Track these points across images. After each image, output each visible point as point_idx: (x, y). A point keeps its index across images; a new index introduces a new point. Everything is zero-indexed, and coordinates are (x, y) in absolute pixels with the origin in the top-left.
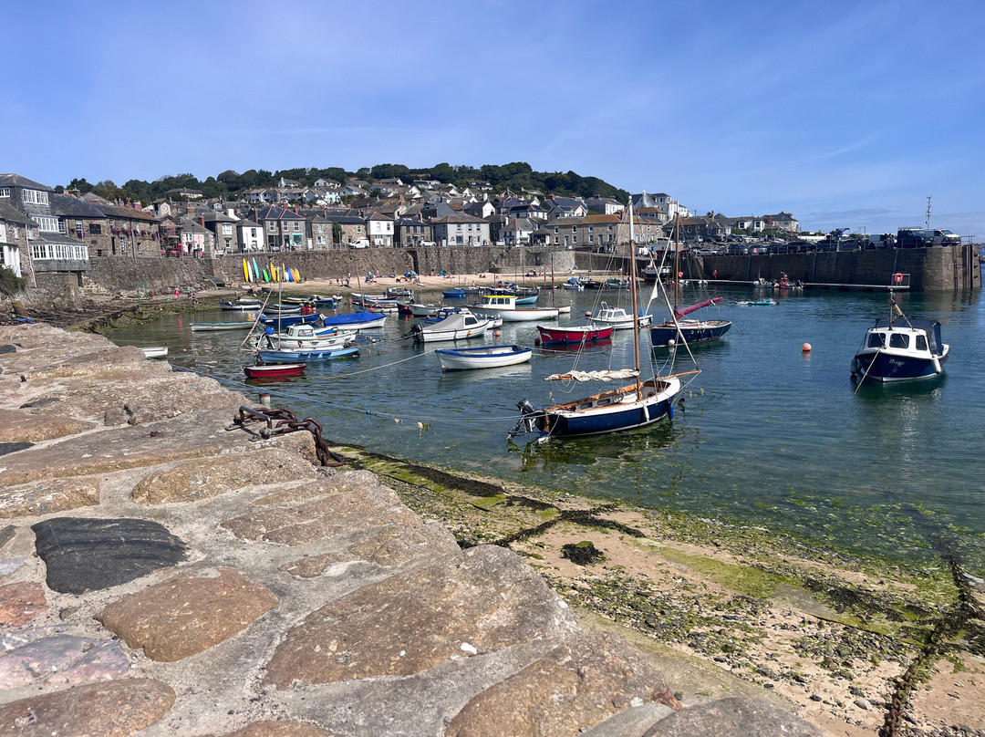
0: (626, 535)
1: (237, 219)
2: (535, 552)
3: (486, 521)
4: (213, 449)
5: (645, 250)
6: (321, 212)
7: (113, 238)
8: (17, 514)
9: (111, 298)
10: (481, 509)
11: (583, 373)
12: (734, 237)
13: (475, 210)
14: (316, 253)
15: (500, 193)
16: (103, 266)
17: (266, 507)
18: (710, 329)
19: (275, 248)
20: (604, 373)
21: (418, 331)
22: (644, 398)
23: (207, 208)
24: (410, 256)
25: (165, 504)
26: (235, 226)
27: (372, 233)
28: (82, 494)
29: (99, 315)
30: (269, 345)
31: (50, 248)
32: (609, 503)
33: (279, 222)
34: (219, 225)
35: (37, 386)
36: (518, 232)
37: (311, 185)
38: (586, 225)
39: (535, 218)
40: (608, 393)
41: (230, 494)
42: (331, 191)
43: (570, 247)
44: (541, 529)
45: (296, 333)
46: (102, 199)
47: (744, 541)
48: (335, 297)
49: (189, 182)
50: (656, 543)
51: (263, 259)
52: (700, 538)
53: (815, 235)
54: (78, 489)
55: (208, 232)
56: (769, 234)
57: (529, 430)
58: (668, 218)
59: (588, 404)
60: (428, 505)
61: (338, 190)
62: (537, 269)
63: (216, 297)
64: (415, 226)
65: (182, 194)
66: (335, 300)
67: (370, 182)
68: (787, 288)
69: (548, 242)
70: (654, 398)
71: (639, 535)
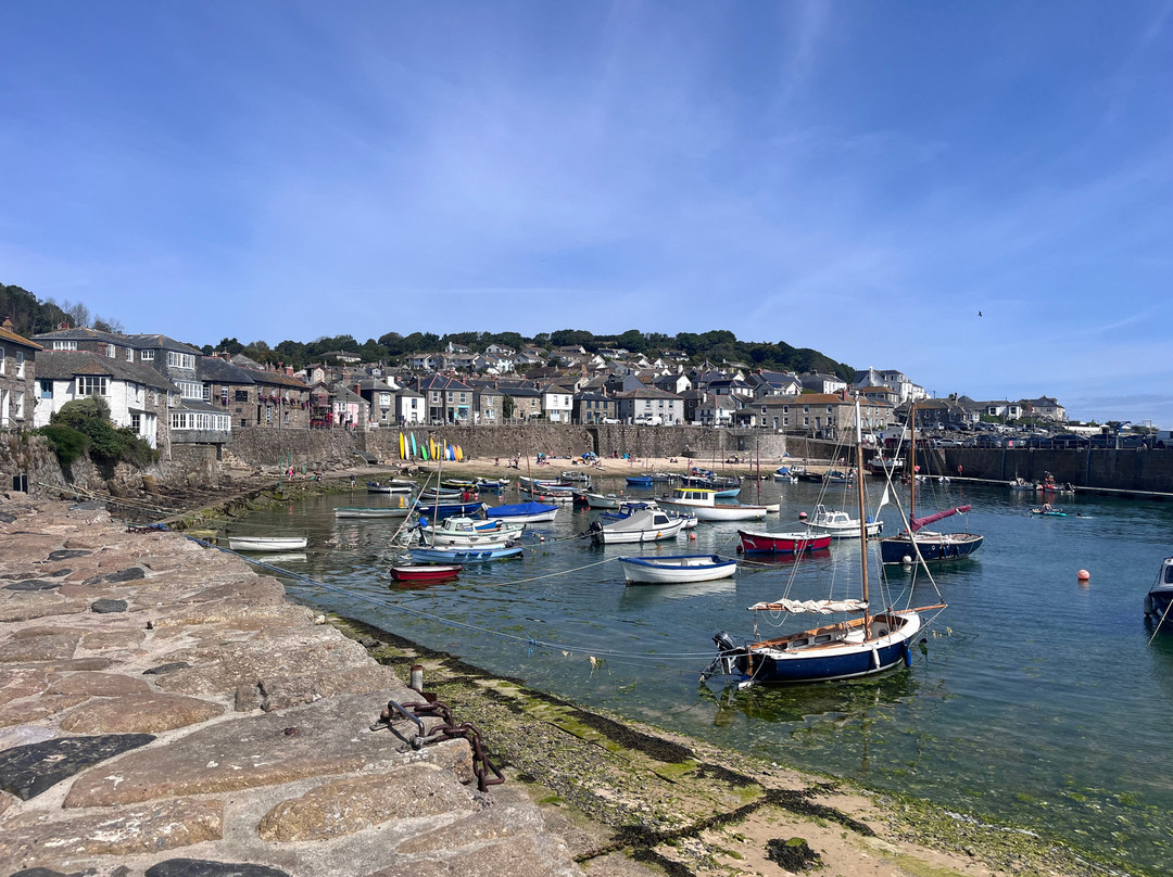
0: (850, 832)
1: (396, 387)
2: (732, 847)
3: (670, 797)
4: (354, 762)
5: (872, 438)
6: (491, 383)
7: (259, 406)
8: (131, 850)
9: (249, 473)
10: (664, 779)
11: (797, 602)
12: (983, 426)
13: (668, 384)
14: (483, 428)
15: (697, 365)
16: (246, 438)
17: (411, 856)
18: (955, 545)
19: (436, 422)
20: (822, 603)
21: (599, 530)
22: (873, 638)
23: (365, 374)
24: (590, 435)
25: (296, 845)
26: (394, 395)
27: (547, 408)
28: (204, 826)
29: (235, 493)
30: (422, 539)
31: (191, 418)
32: (829, 781)
33: (443, 392)
34: (376, 394)
35: (163, 638)
36: (718, 411)
37: (482, 351)
38: (801, 406)
39: (739, 395)
40: (828, 628)
41: (371, 831)
42: (504, 358)
43: (780, 431)
44: (740, 814)
45: (453, 527)
46: (253, 363)
47: (1006, 850)
48: (501, 480)
49: (347, 344)
50: (889, 847)
51: (422, 433)
52: (948, 842)
53: (1087, 425)
54: (200, 820)
55: (363, 401)
56: (1028, 423)
57: (727, 671)
58: (901, 399)
59: (803, 641)
60: (599, 768)
61: (512, 358)
62: (739, 455)
63: (366, 475)
64: (597, 401)
65: (338, 357)
66: (502, 484)
67: (549, 349)
68: (1053, 492)
69: (753, 423)
70: (886, 638)
71: (866, 832)
